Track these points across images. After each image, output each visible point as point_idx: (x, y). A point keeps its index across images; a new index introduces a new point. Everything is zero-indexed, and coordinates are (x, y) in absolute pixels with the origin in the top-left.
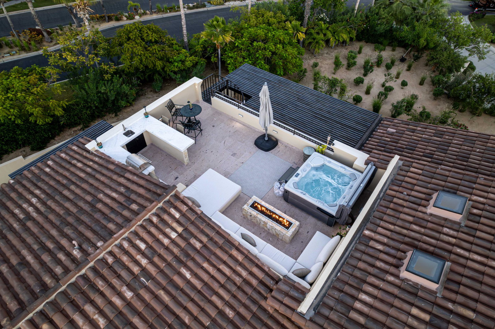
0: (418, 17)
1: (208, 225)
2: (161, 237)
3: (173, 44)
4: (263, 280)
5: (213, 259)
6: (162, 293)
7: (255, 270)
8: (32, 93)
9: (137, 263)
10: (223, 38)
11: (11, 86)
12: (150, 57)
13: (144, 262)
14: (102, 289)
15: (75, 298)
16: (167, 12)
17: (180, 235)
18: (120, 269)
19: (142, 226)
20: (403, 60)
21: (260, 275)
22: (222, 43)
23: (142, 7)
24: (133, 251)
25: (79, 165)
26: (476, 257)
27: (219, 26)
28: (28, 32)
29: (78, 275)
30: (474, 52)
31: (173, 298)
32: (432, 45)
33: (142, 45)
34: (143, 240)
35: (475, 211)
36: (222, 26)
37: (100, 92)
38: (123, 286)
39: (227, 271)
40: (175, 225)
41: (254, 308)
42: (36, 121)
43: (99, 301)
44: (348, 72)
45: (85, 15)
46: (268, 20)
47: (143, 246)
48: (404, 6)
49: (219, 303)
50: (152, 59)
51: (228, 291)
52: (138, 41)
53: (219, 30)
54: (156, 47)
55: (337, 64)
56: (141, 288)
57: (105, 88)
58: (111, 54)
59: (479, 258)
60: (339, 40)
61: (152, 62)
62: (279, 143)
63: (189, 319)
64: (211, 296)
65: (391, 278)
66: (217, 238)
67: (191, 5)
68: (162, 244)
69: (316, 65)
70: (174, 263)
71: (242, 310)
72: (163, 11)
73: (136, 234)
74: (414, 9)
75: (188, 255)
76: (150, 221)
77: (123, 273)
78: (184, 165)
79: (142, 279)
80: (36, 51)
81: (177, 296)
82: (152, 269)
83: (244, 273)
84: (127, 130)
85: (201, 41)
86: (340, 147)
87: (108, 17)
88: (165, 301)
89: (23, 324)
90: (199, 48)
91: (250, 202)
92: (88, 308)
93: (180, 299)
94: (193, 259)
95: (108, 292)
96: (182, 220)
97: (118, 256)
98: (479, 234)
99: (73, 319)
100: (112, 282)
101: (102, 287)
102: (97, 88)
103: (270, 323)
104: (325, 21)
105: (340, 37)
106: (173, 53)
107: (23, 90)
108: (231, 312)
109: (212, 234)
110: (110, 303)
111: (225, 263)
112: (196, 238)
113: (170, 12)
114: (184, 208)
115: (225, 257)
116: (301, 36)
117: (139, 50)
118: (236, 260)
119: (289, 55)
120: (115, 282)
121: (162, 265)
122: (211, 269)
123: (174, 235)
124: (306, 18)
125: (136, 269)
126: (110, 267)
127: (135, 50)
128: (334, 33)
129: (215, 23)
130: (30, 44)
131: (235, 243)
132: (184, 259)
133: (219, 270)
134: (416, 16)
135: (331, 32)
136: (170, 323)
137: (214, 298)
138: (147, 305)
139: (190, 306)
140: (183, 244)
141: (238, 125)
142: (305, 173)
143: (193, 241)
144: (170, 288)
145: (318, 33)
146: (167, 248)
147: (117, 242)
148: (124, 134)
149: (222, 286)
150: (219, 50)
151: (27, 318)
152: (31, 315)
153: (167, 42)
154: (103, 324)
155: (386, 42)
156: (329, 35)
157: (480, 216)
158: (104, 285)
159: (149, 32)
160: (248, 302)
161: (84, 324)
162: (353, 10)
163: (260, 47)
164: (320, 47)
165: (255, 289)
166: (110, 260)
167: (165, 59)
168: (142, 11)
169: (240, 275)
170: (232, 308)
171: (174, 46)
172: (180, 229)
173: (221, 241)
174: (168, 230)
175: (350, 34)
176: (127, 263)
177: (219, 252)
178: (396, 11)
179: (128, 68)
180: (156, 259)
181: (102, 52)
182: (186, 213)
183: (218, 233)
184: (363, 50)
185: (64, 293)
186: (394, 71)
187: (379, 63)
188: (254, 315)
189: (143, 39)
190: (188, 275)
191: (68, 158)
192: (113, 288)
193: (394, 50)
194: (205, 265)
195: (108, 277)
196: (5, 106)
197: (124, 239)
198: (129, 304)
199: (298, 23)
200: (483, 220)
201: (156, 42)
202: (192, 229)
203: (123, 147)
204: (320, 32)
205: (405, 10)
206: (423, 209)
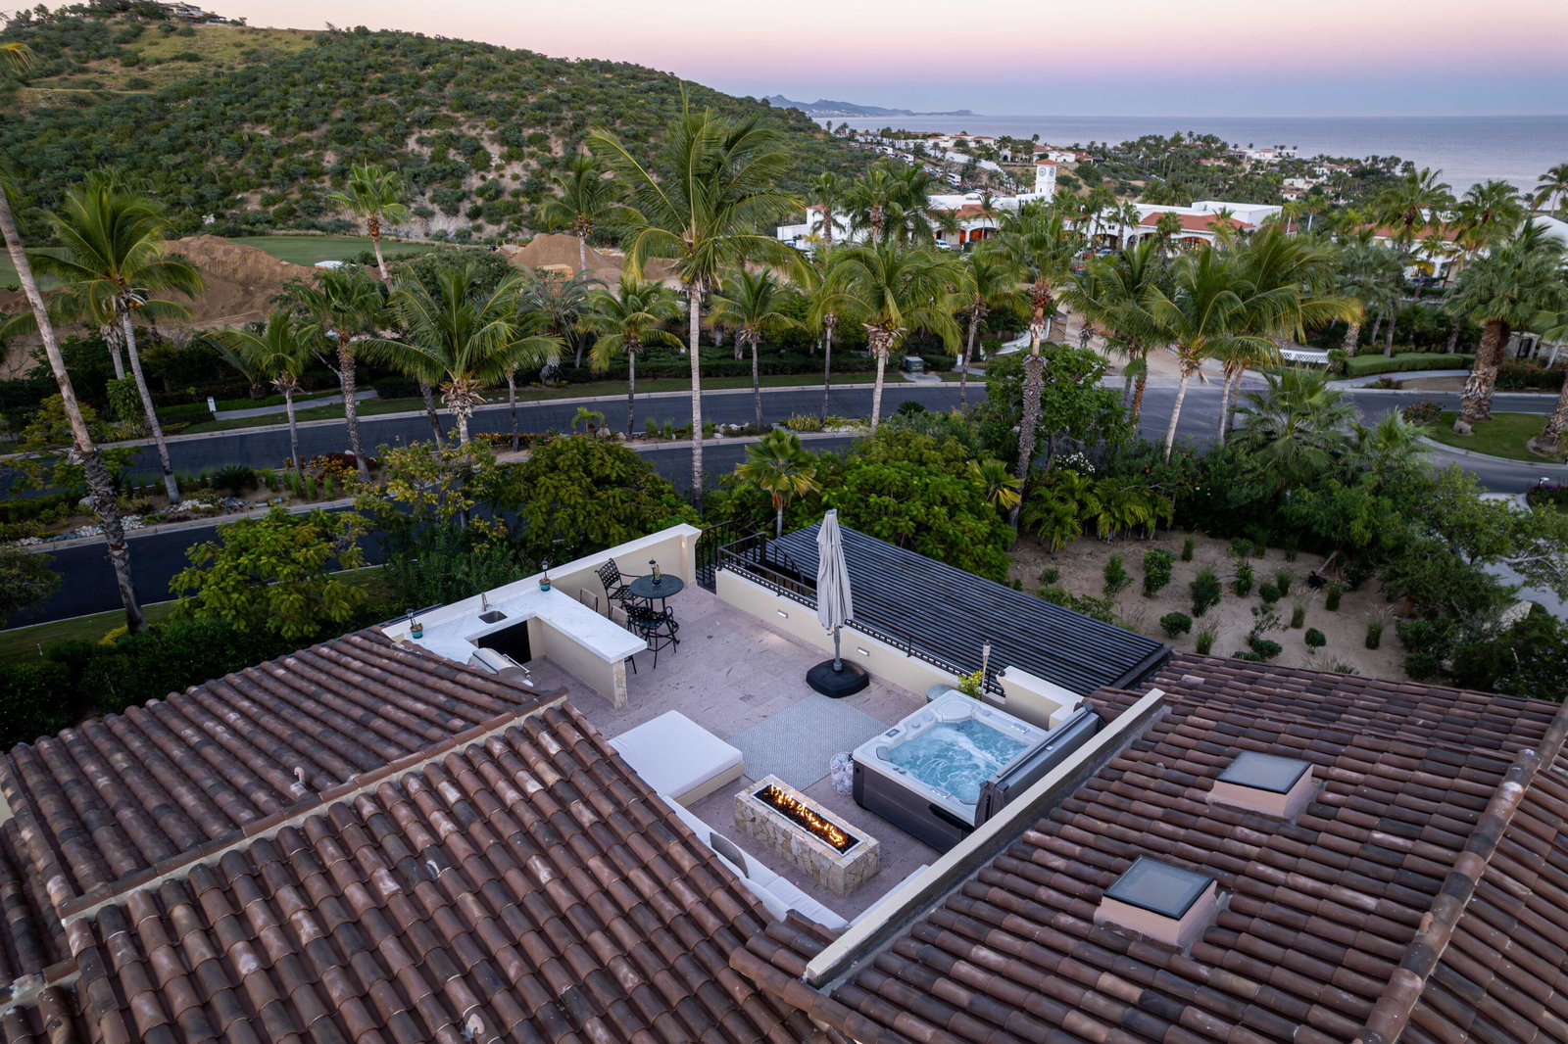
0: (1349, 476)
1: (627, 782)
2: (501, 785)
3: (662, 492)
4: (737, 923)
5: (618, 854)
6: (468, 901)
7: (721, 897)
8: (293, 561)
9: (430, 828)
10: (790, 479)
11: (252, 542)
12: (597, 513)
13: (445, 827)
14: (329, 863)
15: (264, 870)
16: (671, 439)
17: (549, 791)
18: (385, 832)
19: (465, 758)
20: (1314, 582)
21: (731, 908)
22: (785, 493)
23: (608, 423)
24: (426, 802)
25: (357, 664)
26: (1302, 881)
27: (782, 450)
28: (323, 458)
29: (286, 823)
30: (1541, 576)
31: (496, 918)
32: (1388, 541)
33: (584, 484)
34: (456, 784)
35: (1330, 796)
36: (791, 451)
37: (453, 579)
38: (380, 866)
39: (645, 884)
40: (542, 767)
41: (696, 980)
42: (279, 629)
43: (316, 886)
44: (1149, 603)
45: (463, 408)
46: (921, 455)
47: (452, 795)
48: (1307, 448)
49: (606, 949)
50: (602, 519)
51: (639, 931)
52: (575, 475)
53: (781, 461)
54: (617, 491)
55: (1114, 579)
56: (422, 880)
57: (467, 569)
58: (502, 497)
59: (1310, 883)
60: (1124, 523)
61: (601, 526)
62: (871, 684)
63: (520, 969)
64: (590, 932)
65: (1065, 920)
66: (640, 813)
67: (734, 427)
68: (500, 800)
69: (1050, 577)
70: (518, 845)
71: (663, 980)
72: (661, 436)
73: (446, 770)
74: (1336, 456)
75: (557, 834)
76: (487, 751)
77: (391, 843)
78: (612, 706)
79: (431, 862)
80: (330, 500)
81: (504, 914)
82: (459, 846)
83: (689, 898)
84: (489, 611)
85: (736, 492)
86: (1017, 681)
87: (520, 439)
88: (472, 920)
89: (137, 896)
90: (727, 507)
91: (759, 787)
92: (287, 896)
93: (508, 923)
94: (568, 847)
95: (341, 872)
96: (565, 761)
97: (389, 805)
98: (1323, 837)
99: (244, 913)
100: (358, 854)
101: (333, 858)
102: (448, 569)
103: (731, 1023)
104: (1082, 472)
105: (1127, 513)
106: (658, 510)
107: (275, 553)
108: (631, 975)
109: (630, 801)
110: (341, 898)
111: (646, 868)
112: (587, 803)
113: (678, 438)
114: (575, 737)
115: (649, 855)
116: (1009, 498)
117: (572, 493)
118: (677, 868)
119: (964, 533)
120: (366, 856)
121: (487, 841)
122: (605, 874)
123: (533, 787)
124: (1025, 456)
125: (421, 839)
126: (364, 825)
127: (562, 492)
128: (1109, 501)
129: (773, 443)
130: (321, 485)
131: (682, 830)
132: (543, 839)
133: (626, 881)
134: (1344, 473)
135: (1100, 499)
136: (469, 967)
137: (597, 939)
138: (426, 920)
139: (532, 942)
140: (549, 807)
141: (773, 639)
142: (913, 733)
143: (577, 807)
144: (491, 894)
145: (1062, 500)
146: (510, 812)
147: (395, 777)
148: (481, 617)
149: (626, 917)
150: (780, 513)
151: (147, 886)
152: (157, 882)
153: (648, 485)
154: (308, 934)
155: (1263, 535)
156: (1095, 506)
157: (1337, 806)
158: (336, 854)
159: (607, 458)
160: (682, 964)
161: (266, 924)
162: (1162, 447)
163: (886, 507)
164: (1067, 532)
165: (710, 941)
166: (368, 809)
167: (636, 523)
168: (608, 432)
169: (677, 902)
170: (638, 968)
171: (664, 497)
172: (551, 778)
173: (646, 818)
174: (522, 775)
175: (1154, 506)
176: (404, 823)
177: (636, 842)
178: (1285, 458)
179: (538, 536)
180: (476, 829)
181: (480, 489)
182: (577, 748)
183: (645, 802)
184: (1195, 552)
185: (245, 857)
186: (1284, 609)
187: (1242, 588)
188: (694, 997)
189: (589, 473)
190: (544, 875)
191: (334, 654)
192: (356, 867)
193: (1290, 558)
194: (595, 863)
195: (351, 843)
196: (223, 585)
197: (413, 774)
198: (382, 909)
199: (1002, 465)
200: (1344, 812)
201: (621, 482)
202: (582, 782)
203: (472, 642)
204: (1067, 496)
205: (1310, 455)
206: (1199, 794)
